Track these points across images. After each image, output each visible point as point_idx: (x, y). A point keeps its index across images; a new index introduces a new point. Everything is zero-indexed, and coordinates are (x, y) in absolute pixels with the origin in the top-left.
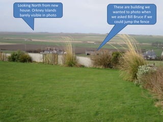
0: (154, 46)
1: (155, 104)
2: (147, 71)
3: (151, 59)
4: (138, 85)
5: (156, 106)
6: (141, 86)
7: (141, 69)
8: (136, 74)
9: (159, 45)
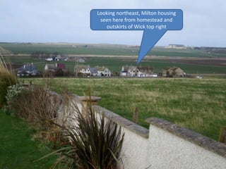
0: (35, 57)
1: (32, 137)
2: (20, 92)
3: (31, 76)
4: (8, 113)
5: (33, 139)
6: (12, 114)
7: (11, 91)
8: (5, 98)
9: (40, 55)
